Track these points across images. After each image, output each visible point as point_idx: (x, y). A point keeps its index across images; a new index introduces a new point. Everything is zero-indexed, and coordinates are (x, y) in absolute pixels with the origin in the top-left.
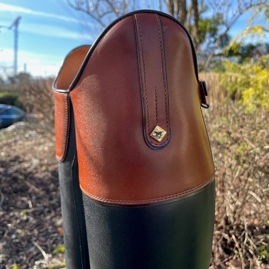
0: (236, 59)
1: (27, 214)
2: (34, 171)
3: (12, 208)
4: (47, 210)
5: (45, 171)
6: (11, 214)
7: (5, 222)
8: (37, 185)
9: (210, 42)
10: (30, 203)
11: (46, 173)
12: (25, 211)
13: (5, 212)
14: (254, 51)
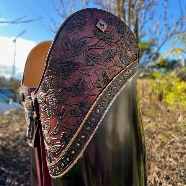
0: (163, 70)
9: (146, 58)
14: (176, 65)
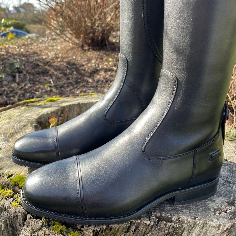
1: (50, 87)
2: (51, 61)
3: (37, 83)
4: (66, 85)
5: (60, 62)
6: (37, 86)
7: (33, 91)
8: (56, 70)
10: (51, 80)
11: (62, 63)
12: (49, 84)
13: (32, 85)
